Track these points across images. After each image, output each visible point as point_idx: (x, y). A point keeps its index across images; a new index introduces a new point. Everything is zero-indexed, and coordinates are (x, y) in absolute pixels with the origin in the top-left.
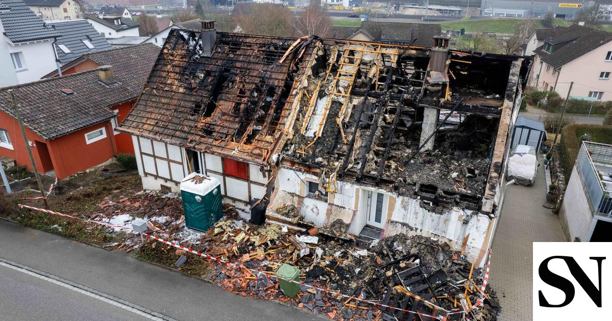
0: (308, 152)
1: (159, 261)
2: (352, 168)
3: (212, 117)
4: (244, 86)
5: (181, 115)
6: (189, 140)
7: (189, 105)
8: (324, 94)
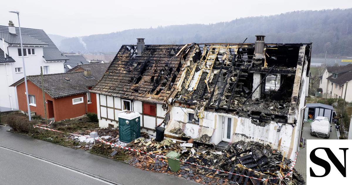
0: (189, 97)
1: (102, 154)
2: (213, 105)
3: (139, 84)
4: (157, 68)
5: (123, 83)
6: (126, 94)
7: (128, 79)
8: (198, 69)
